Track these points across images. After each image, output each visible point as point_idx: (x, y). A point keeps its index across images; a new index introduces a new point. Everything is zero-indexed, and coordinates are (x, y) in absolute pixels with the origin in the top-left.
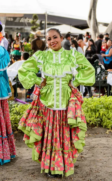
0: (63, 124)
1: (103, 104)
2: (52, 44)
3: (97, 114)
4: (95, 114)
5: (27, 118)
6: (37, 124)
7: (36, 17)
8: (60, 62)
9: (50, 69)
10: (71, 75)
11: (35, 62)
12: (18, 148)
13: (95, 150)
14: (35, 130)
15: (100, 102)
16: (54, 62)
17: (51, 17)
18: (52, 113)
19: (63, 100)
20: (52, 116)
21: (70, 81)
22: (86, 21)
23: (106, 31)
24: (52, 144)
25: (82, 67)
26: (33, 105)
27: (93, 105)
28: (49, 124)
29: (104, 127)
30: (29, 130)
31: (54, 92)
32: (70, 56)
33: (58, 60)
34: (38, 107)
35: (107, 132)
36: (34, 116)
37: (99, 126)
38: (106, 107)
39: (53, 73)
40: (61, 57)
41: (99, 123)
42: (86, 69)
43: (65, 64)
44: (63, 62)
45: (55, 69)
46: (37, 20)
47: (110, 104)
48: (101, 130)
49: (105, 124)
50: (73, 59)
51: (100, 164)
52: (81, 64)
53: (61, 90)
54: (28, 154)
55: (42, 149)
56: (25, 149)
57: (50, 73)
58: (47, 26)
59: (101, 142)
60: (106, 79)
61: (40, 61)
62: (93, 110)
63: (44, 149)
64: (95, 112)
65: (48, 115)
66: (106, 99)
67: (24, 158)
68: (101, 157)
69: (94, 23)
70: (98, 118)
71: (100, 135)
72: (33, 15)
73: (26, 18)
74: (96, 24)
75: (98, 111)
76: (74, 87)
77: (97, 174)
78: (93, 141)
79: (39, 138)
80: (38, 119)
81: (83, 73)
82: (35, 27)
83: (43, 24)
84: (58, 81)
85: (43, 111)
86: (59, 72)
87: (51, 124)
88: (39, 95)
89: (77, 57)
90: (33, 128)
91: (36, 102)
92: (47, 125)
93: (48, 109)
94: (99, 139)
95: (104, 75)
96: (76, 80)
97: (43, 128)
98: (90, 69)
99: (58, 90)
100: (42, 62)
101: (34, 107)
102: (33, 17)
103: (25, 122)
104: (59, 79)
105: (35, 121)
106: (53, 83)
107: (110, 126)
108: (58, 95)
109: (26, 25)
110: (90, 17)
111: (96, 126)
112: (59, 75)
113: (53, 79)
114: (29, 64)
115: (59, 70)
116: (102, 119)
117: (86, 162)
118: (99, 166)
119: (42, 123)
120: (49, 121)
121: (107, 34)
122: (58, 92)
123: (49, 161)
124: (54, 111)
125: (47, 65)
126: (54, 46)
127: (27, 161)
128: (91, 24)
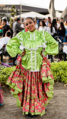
0: (38, 81)
1: (61, 66)
2: (29, 27)
3: (58, 73)
4: (56, 73)
5: (13, 77)
6: (19, 81)
7: (14, 7)
8: (35, 40)
9: (28, 44)
10: (42, 48)
11: (18, 39)
12: (5, 98)
13: (58, 98)
14: (18, 85)
15: (59, 65)
16: (31, 39)
17: (24, 7)
18: (30, 73)
19: (37, 65)
20: (30, 75)
21: (42, 52)
22: (47, 10)
23: (61, 16)
24: (31, 95)
25: (50, 43)
26: (17, 68)
27: (55, 67)
28: (28, 81)
29: (62, 82)
30: (14, 85)
31: (31, 60)
32: (41, 35)
33: (33, 38)
34: (20, 70)
35: (65, 86)
36: (17, 76)
37: (59, 82)
38: (64, 68)
39: (30, 47)
40: (36, 36)
41: (59, 79)
42: (52, 44)
43: (38, 41)
44: (37, 39)
45: (31, 44)
46: (15, 9)
47: (66, 67)
48: (61, 84)
49: (63, 80)
50: (43, 38)
51: (61, 108)
52: (49, 41)
53: (35, 58)
54: (12, 102)
55: (23, 98)
56: (10, 98)
57: (28, 46)
58: (21, 13)
59: (61, 93)
60: (63, 49)
61: (21, 39)
62: (55, 71)
63: (25, 98)
64: (56, 72)
65: (28, 75)
66: (63, 63)
67: (10, 105)
68: (61, 103)
69: (53, 11)
70: (58, 76)
71: (60, 88)
72: (12, 6)
73: (7, 7)
74: (54, 11)
75: (58, 71)
76: (44, 56)
77: (60, 115)
78: (55, 92)
79: (21, 91)
80: (20, 78)
81: (50, 47)
82: (13, 13)
83: (18, 11)
84: (34, 52)
85: (24, 72)
86: (34, 46)
87: (29, 81)
88: (21, 61)
89: (46, 36)
90: (16, 84)
91: (19, 66)
92: (27, 82)
93: (27, 71)
94: (59, 90)
95: (61, 47)
96: (46, 52)
97: (23, 84)
98: (55, 44)
99: (34, 58)
100: (22, 39)
101: (18, 70)
102: (12, 7)
103: (11, 80)
104: (34, 51)
105: (18, 79)
106: (30, 53)
107: (66, 81)
108: (33, 61)
109: (7, 12)
110: (50, 7)
111: (57, 81)
112: (34, 48)
113: (30, 51)
114: (14, 41)
115: (34, 45)
116: (61, 77)
117: (52, 107)
118: (60, 110)
119: (23, 81)
120: (28, 79)
121: (62, 18)
122: (33, 60)
123: (28, 106)
124: (32, 73)
125: (26, 41)
126: (31, 29)
127: (12, 107)
128: (51, 11)
